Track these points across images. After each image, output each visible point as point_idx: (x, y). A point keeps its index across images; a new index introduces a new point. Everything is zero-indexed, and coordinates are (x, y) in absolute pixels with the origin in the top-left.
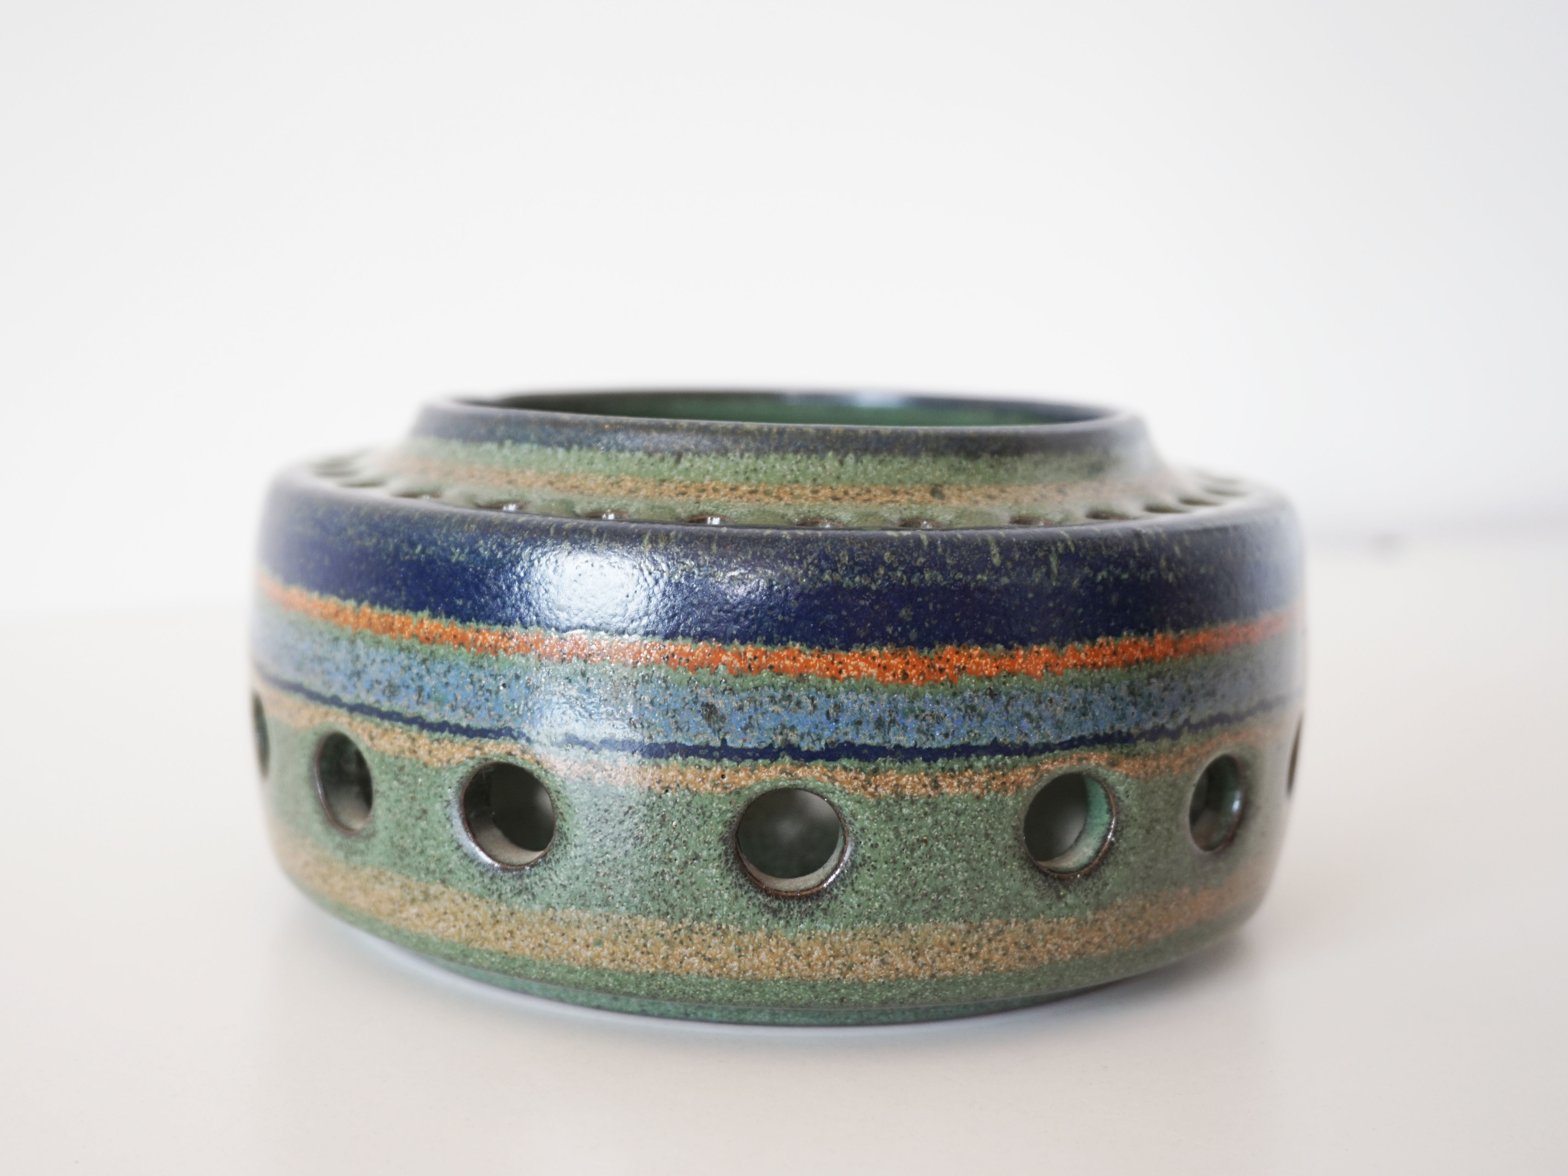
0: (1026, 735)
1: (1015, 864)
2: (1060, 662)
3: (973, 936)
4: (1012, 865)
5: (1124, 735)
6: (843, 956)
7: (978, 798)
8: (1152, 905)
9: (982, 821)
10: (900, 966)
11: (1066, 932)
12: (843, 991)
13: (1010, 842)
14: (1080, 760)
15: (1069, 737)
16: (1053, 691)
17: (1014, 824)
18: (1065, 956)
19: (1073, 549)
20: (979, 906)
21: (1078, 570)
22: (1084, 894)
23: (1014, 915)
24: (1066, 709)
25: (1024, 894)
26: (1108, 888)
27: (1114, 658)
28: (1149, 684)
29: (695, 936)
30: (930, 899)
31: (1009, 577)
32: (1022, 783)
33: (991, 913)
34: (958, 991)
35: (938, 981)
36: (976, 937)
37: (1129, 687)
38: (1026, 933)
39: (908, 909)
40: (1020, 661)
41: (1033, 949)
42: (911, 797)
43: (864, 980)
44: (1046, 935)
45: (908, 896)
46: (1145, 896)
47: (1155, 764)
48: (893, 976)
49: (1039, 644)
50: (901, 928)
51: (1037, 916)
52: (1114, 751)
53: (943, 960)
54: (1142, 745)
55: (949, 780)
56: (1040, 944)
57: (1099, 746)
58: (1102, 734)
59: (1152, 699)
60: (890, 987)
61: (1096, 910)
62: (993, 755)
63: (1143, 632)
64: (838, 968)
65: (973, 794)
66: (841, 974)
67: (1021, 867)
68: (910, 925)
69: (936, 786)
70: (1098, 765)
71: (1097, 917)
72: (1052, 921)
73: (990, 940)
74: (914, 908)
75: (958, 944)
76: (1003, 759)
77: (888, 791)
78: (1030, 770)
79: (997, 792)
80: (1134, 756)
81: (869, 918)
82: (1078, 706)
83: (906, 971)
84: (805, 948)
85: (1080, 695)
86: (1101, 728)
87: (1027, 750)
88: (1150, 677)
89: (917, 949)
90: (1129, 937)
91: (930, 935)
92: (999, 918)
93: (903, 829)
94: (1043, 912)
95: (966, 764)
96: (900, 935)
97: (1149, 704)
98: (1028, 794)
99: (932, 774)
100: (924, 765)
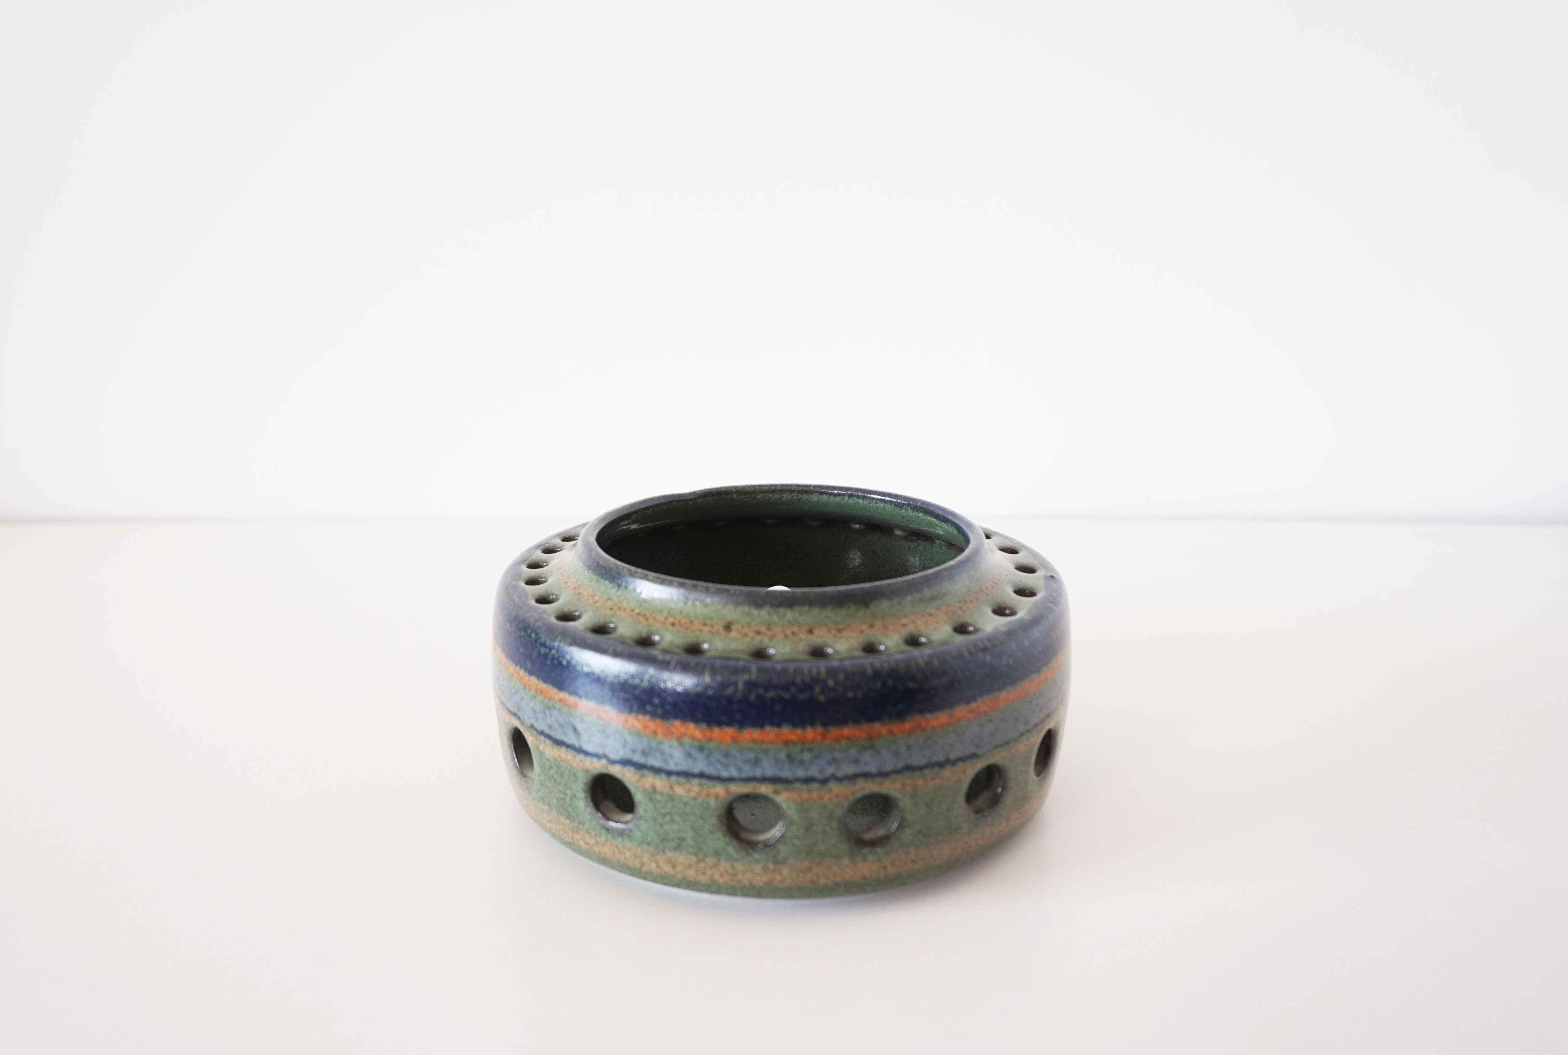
0: (720, 771)
2: (741, 737)
4: (718, 834)
5: (784, 779)
7: (695, 797)
8: (817, 866)
9: (698, 809)
10: (667, 869)
11: (757, 872)
17: (716, 814)
23: (723, 858)
24: (744, 761)
25: (728, 848)
26: (782, 854)
27: (777, 738)
28: (802, 753)
36: (703, 864)
39: (666, 844)
40: (717, 733)
41: (737, 876)
42: (661, 790)
45: (664, 838)
46: (811, 862)
47: (808, 796)
50: (664, 852)
52: (776, 786)
53: (687, 872)
56: (741, 875)
57: (765, 783)
59: (804, 762)
67: (724, 835)
69: (672, 788)
73: (711, 868)
75: (694, 866)
77: (649, 786)
87: (719, 779)
91: (678, 858)
96: (663, 855)
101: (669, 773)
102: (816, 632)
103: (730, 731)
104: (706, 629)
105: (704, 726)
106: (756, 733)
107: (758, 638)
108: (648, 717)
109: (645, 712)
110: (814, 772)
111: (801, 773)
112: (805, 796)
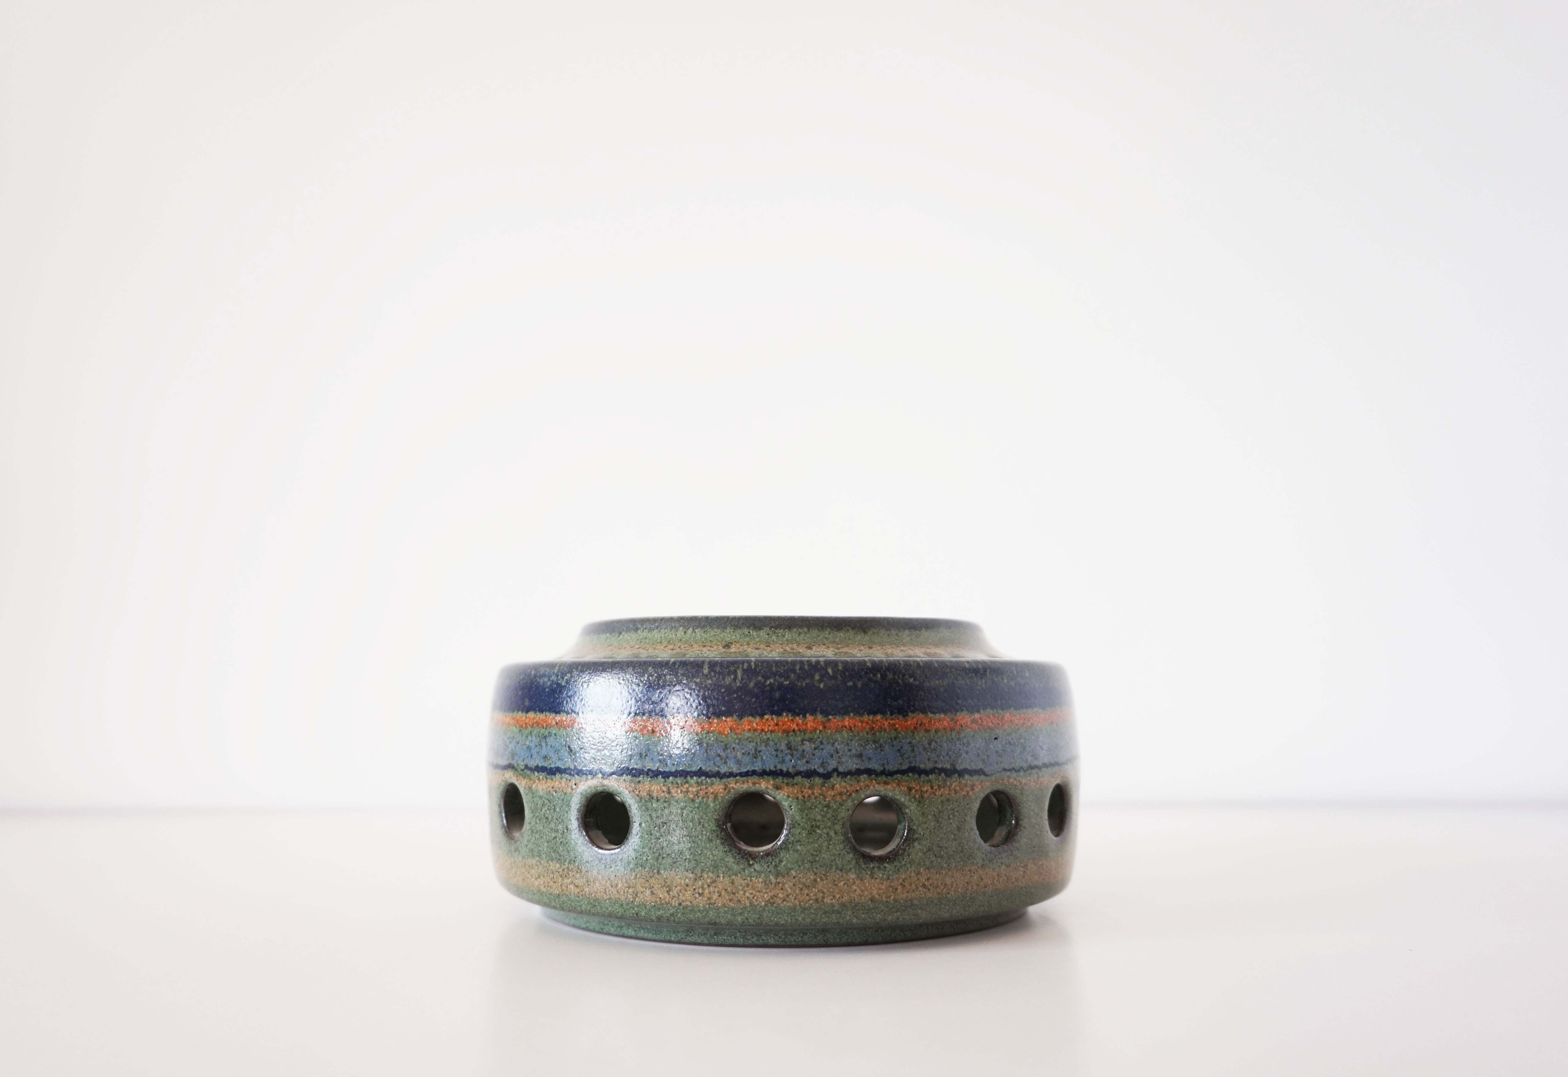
0: (719, 767)
1: (718, 841)
2: (740, 727)
3: (699, 882)
4: (716, 842)
5: (785, 772)
6: (632, 887)
7: (693, 800)
8: (822, 880)
9: (696, 814)
10: (661, 896)
11: (758, 887)
12: (636, 908)
13: (714, 828)
14: (754, 784)
15: (746, 770)
16: (735, 743)
17: (716, 818)
18: (760, 902)
19: (753, 667)
20: (699, 864)
21: (754, 678)
22: (766, 865)
23: (721, 872)
24: (743, 754)
25: (726, 860)
26: (783, 863)
27: (776, 727)
28: (803, 744)
29: (570, 873)
30: (671, 857)
31: (712, 680)
32: (717, 794)
33: (707, 869)
34: (697, 916)
35: (683, 908)
36: (700, 883)
37: (787, 745)
38: (731, 884)
39: (661, 862)
40: (715, 725)
41: (737, 895)
42: (657, 797)
43: (645, 903)
44: (744, 887)
45: (660, 855)
46: (816, 874)
47: (810, 792)
48: (659, 902)
49: (726, 717)
50: (658, 872)
51: (736, 875)
52: (777, 780)
53: (684, 895)
54: (798, 779)
55: (675, 789)
56: (741, 893)
57: (766, 777)
58: (768, 770)
59: (805, 753)
60: (659, 908)
61: (777, 875)
62: (700, 777)
63: (798, 715)
64: (631, 895)
65: (689, 798)
66: (633, 898)
67: (722, 844)
68: (663, 872)
69: (669, 792)
70: (767, 788)
71: (778, 880)
72: (747, 879)
73: (709, 886)
74: (664, 861)
75: (690, 886)
76: (706, 779)
77: (645, 794)
78: (722, 786)
79: (703, 798)
80: (793, 785)
81: (642, 866)
82: (751, 753)
83: (665, 899)
84: (614, 881)
85: (752, 746)
86: (767, 767)
87: (720, 775)
88: (803, 740)
89: (668, 886)
90: (808, 898)
91: (674, 879)
92: (713, 873)
93: (654, 815)
94: (740, 873)
95: (685, 781)
96: (658, 877)
97: (803, 756)
98: (722, 801)
99: (667, 785)
100: (663, 780)
101: (666, 775)
104: (705, 649)
105: (703, 718)
106: (755, 722)
107: (757, 652)
108: (645, 717)
109: (643, 712)
110: (816, 764)
111: (802, 766)
112: (807, 792)
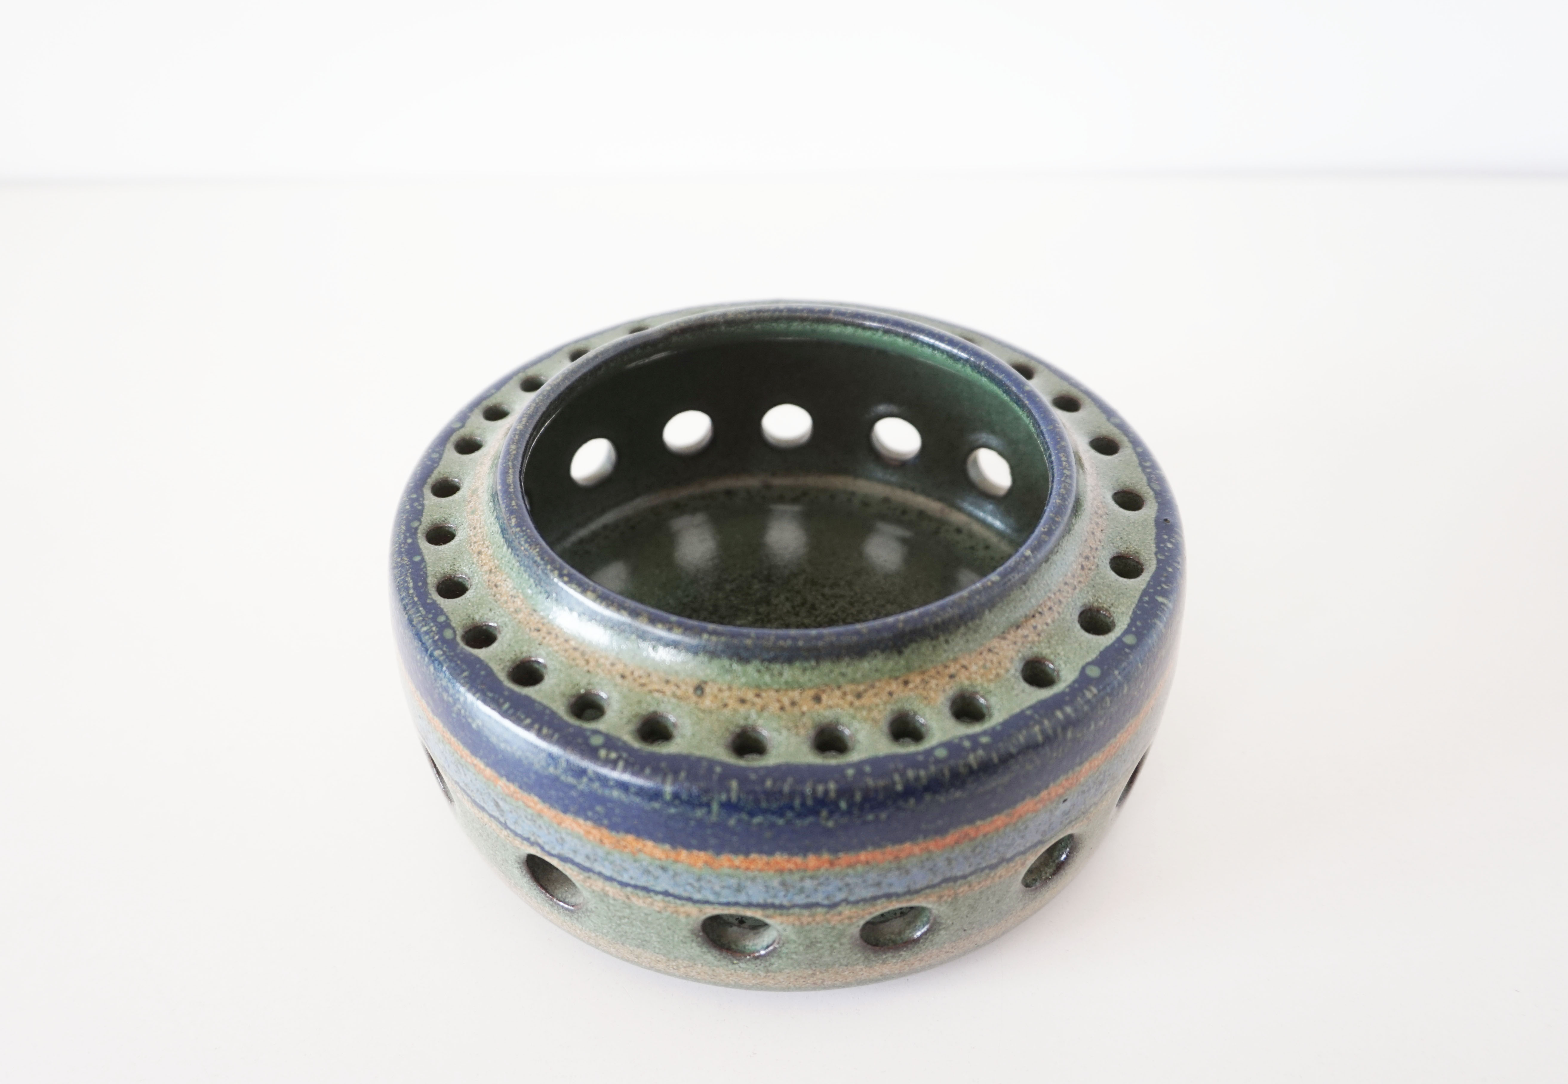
4: (692, 944)
13: (690, 935)
14: (737, 910)
24: (722, 887)
25: (705, 956)
27: (767, 866)
28: (803, 881)
30: (638, 940)
31: (676, 809)
32: (691, 912)
37: (780, 882)
40: (684, 856)
42: (614, 896)
47: (810, 918)
49: (699, 850)
51: (717, 968)
52: (767, 911)
54: (795, 909)
55: (637, 898)
58: (755, 903)
59: (805, 889)
62: (666, 896)
63: (796, 855)
65: (655, 909)
67: (701, 946)
69: (628, 897)
85: (734, 881)
86: (755, 900)
87: (689, 899)
88: (802, 878)
94: (721, 967)
95: (647, 895)
97: (802, 892)
98: (697, 919)
99: (624, 891)
100: (619, 886)
101: (624, 885)
102: (824, 697)
103: (702, 856)
104: (669, 690)
105: (667, 847)
106: (738, 860)
107: (742, 709)
108: (589, 824)
109: (587, 818)
110: (819, 898)
111: (800, 899)
112: (805, 920)
